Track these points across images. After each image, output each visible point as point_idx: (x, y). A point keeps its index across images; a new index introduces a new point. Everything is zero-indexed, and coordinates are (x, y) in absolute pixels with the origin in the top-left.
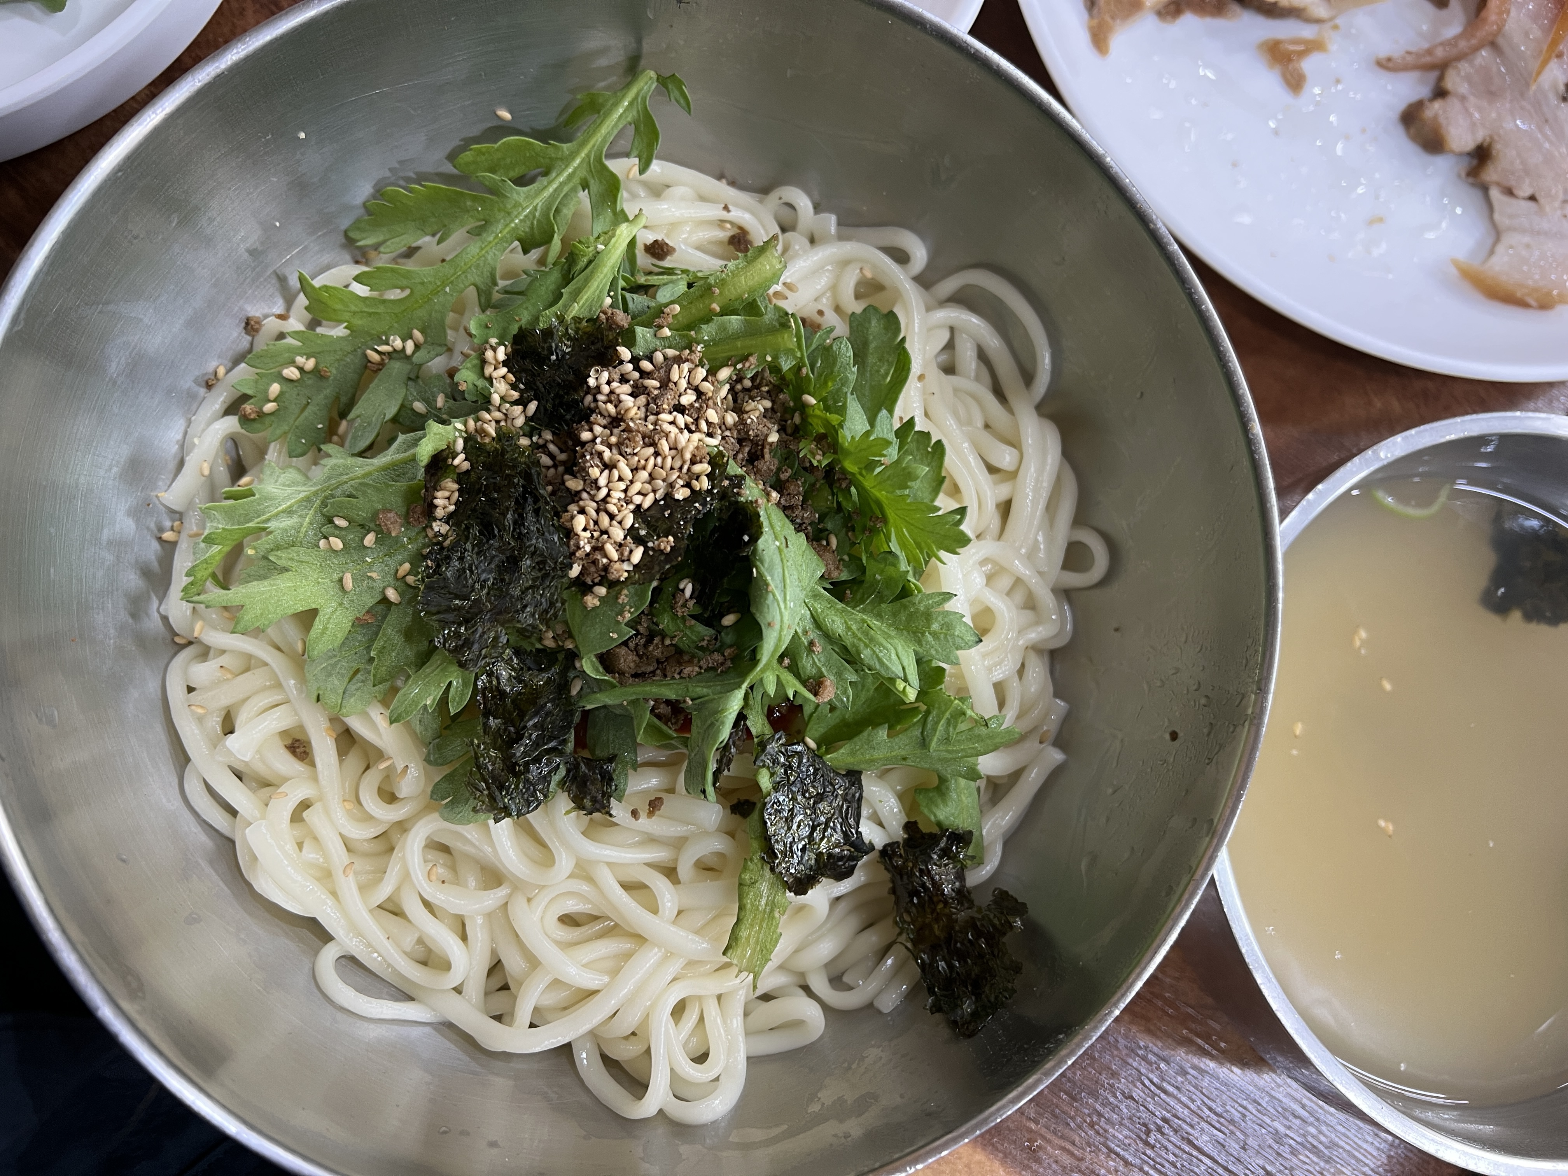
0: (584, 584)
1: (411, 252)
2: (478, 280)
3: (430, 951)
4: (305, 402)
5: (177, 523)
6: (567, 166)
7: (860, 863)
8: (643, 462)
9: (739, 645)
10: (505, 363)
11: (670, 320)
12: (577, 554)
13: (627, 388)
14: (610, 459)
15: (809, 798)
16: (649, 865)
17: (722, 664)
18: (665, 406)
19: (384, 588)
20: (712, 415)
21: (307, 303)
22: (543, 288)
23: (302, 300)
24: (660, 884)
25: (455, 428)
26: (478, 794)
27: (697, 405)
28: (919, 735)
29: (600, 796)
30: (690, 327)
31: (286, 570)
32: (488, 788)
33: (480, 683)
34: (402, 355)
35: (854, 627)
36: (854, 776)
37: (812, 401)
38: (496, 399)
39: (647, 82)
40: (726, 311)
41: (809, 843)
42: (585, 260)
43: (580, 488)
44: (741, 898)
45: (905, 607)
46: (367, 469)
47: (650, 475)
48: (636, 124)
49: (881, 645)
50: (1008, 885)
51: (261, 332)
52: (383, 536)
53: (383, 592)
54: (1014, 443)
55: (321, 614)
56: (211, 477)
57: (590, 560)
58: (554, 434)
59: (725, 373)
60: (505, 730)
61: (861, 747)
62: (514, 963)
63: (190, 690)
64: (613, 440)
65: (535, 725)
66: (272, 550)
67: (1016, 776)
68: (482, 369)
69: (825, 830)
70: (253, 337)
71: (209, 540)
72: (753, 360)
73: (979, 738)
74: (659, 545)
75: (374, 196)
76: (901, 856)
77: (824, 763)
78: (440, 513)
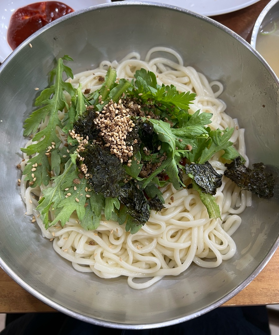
0: (125, 162)
1: (39, 130)
2: (57, 123)
3: (149, 264)
4: (41, 173)
5: (33, 217)
6: (57, 89)
7: (222, 180)
8: (118, 130)
9: (165, 151)
10: (76, 133)
11: (101, 99)
12: (120, 157)
13: (103, 119)
14: (111, 134)
15: (203, 173)
16: (180, 212)
17: (165, 158)
18: (114, 116)
19: (85, 196)
20: (124, 111)
21: (26, 154)
22: (72, 113)
23: (25, 154)
24: (185, 214)
25: (75, 153)
26: (136, 222)
27: (120, 111)
28: (214, 144)
29: (160, 205)
30: (106, 98)
31: (63, 207)
32: (137, 219)
33: (119, 199)
34: (53, 149)
35: (185, 130)
36: (207, 163)
37: (141, 94)
38: (79, 141)
39: (60, 61)
40: (111, 89)
41: (210, 182)
42: (76, 101)
43: (110, 144)
44: (204, 204)
45: (192, 120)
46: (64, 175)
47: (121, 131)
48: (64, 70)
49: (194, 129)
50: (254, 162)
51: (22, 167)
52: (77, 185)
53: (86, 197)
54: (185, 75)
55: (77, 210)
56: (33, 203)
57: (123, 156)
58: (96, 140)
59: (120, 101)
60: (131, 205)
61: (204, 155)
62: (168, 253)
63: (61, 248)
64: (109, 130)
65: (136, 200)
66: (57, 206)
67: (238, 140)
68: (72, 138)
69: (211, 177)
70: (20, 169)
71: (43, 213)
72: (124, 94)
73: (227, 135)
74: (135, 143)
75: (24, 124)
76: (229, 172)
77: (199, 164)
78: (85, 172)
